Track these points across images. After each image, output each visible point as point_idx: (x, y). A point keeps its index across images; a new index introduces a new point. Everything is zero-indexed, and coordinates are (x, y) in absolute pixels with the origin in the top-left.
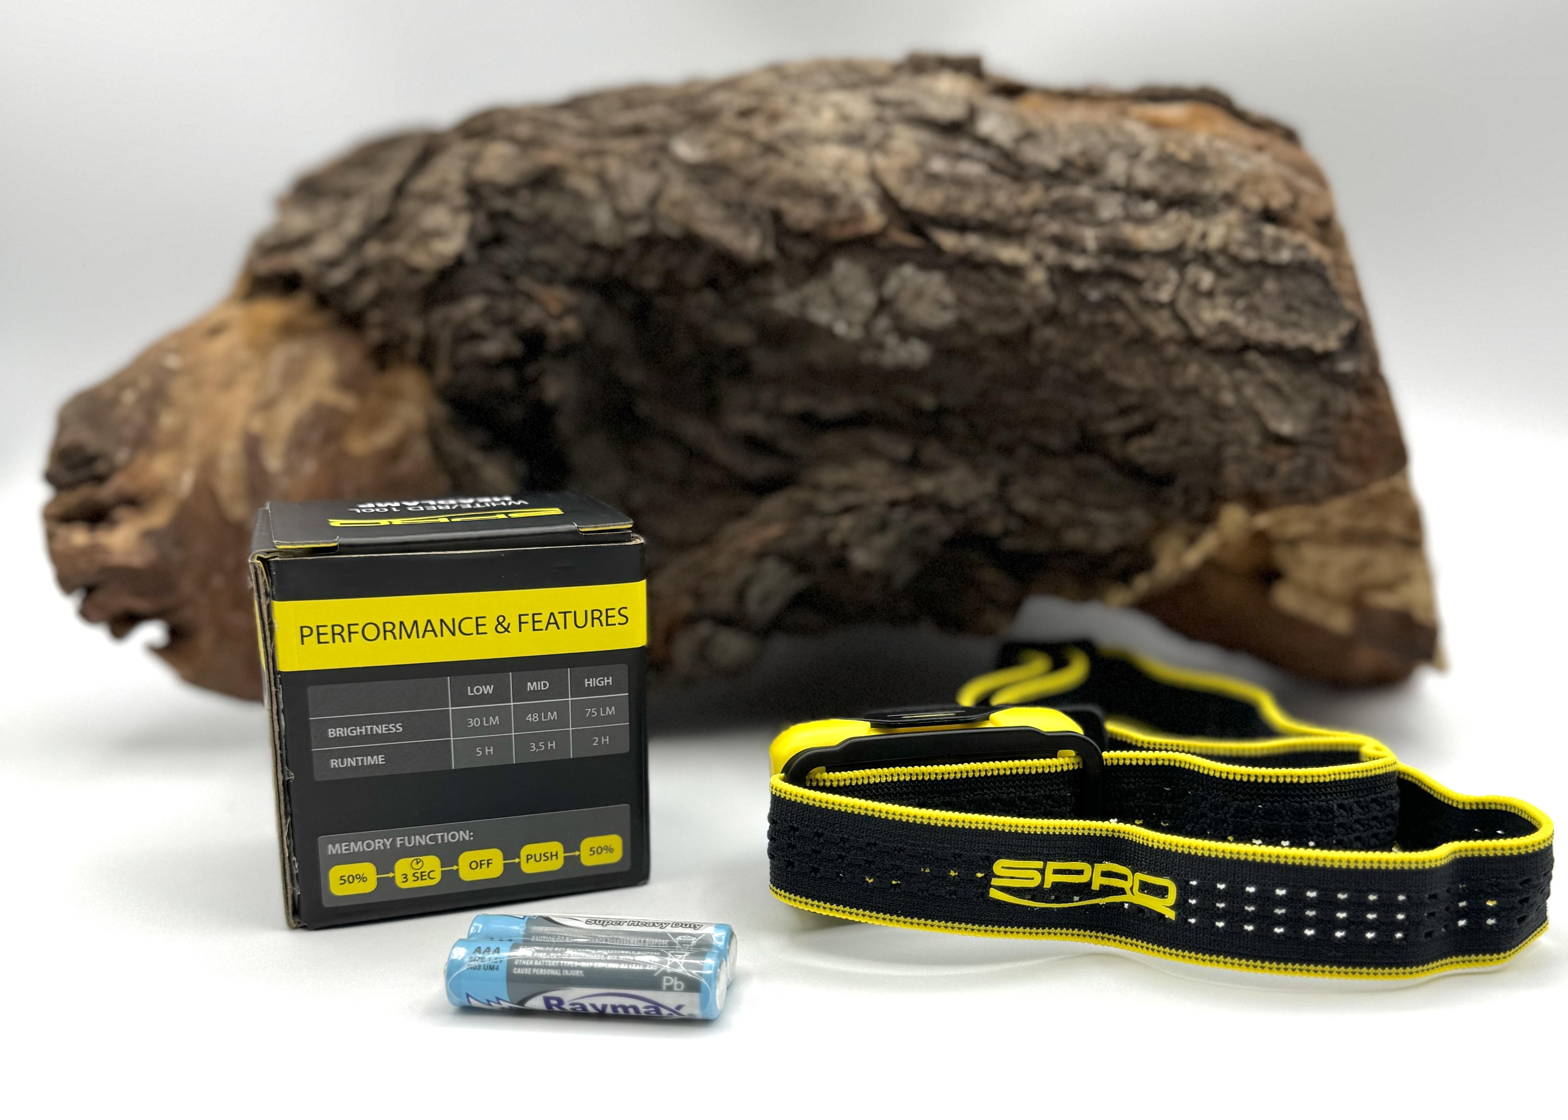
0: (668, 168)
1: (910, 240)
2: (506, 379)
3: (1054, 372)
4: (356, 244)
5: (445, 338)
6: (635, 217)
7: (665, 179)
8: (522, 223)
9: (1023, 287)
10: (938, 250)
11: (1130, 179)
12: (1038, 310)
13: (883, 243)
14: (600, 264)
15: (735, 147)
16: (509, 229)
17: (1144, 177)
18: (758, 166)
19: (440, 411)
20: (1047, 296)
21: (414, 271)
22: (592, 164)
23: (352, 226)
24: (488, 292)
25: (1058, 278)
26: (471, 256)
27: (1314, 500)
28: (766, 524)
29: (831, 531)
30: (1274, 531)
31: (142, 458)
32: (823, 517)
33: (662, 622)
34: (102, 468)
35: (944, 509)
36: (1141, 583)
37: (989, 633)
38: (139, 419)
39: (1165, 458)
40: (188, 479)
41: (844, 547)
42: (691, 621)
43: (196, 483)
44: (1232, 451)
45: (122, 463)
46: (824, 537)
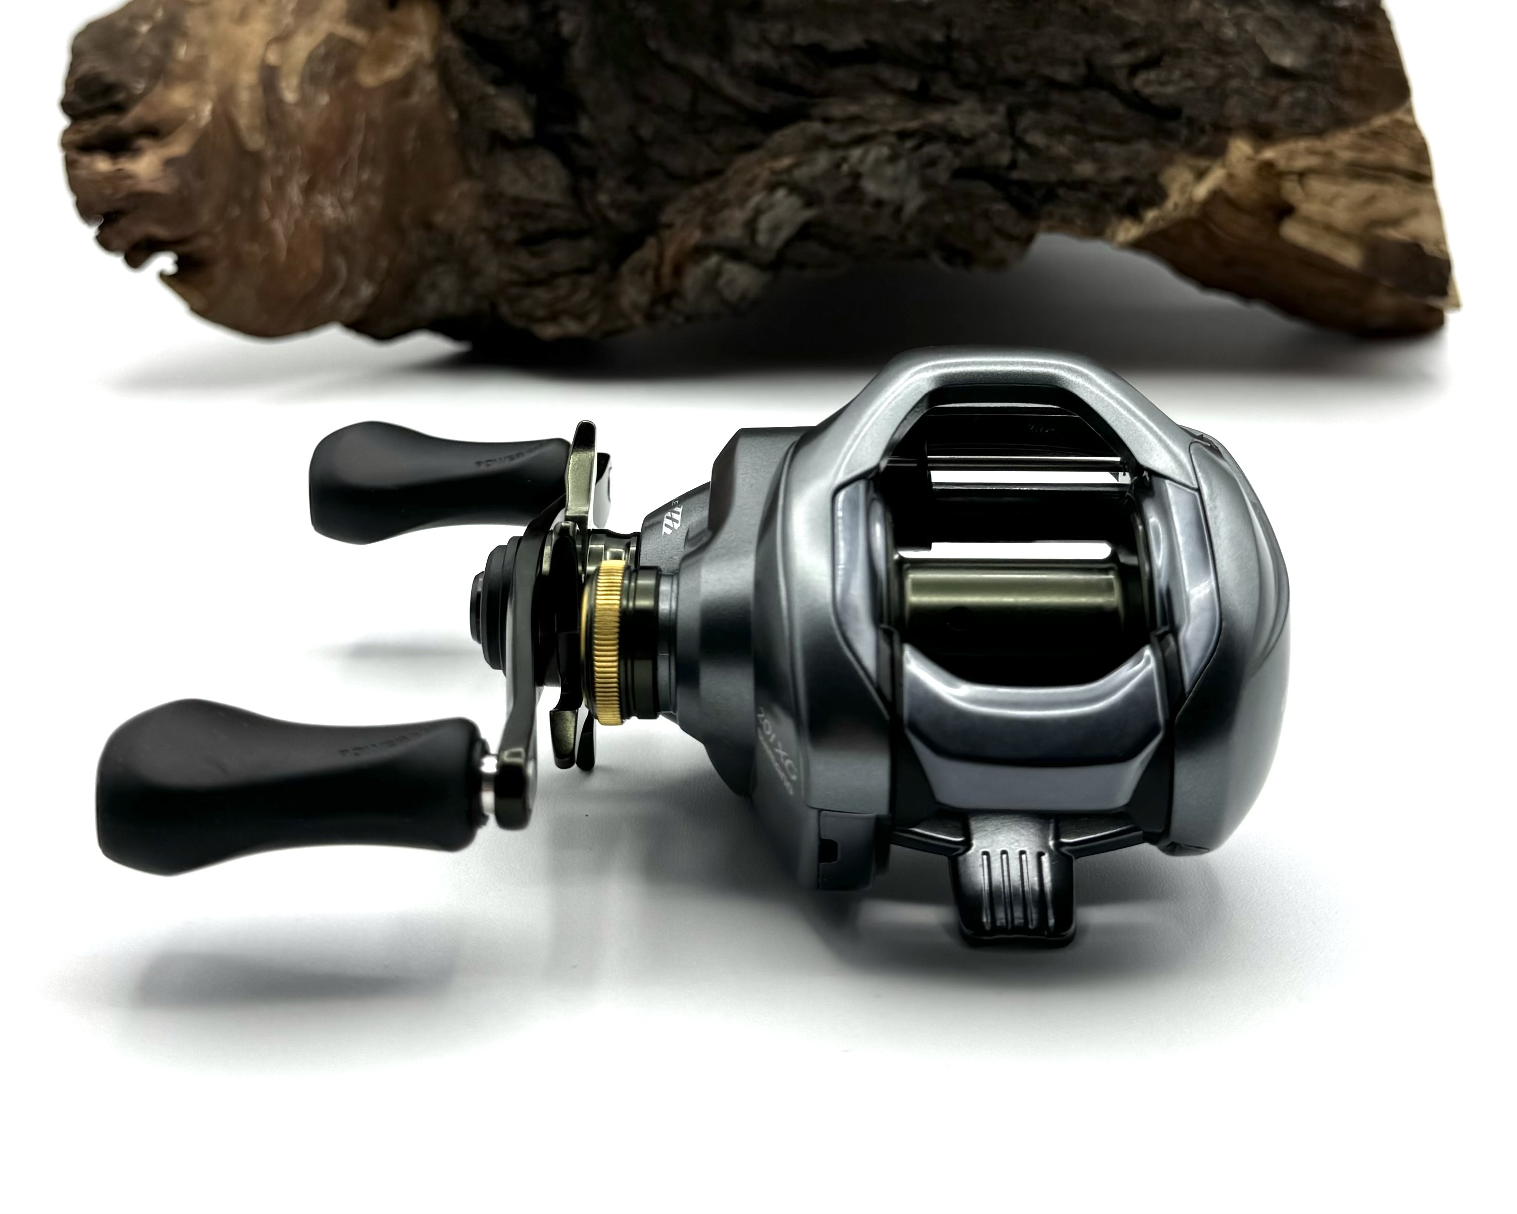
27: (1319, 133)
28: (776, 155)
29: (844, 159)
30: (1282, 164)
31: (159, 89)
32: (835, 146)
33: (671, 251)
34: (120, 97)
35: (954, 139)
36: (1151, 215)
37: (1000, 264)
38: (155, 50)
39: (1170, 90)
40: (207, 110)
41: (856, 176)
42: (701, 252)
43: (214, 112)
44: (1235, 83)
45: (139, 92)
46: (838, 166)
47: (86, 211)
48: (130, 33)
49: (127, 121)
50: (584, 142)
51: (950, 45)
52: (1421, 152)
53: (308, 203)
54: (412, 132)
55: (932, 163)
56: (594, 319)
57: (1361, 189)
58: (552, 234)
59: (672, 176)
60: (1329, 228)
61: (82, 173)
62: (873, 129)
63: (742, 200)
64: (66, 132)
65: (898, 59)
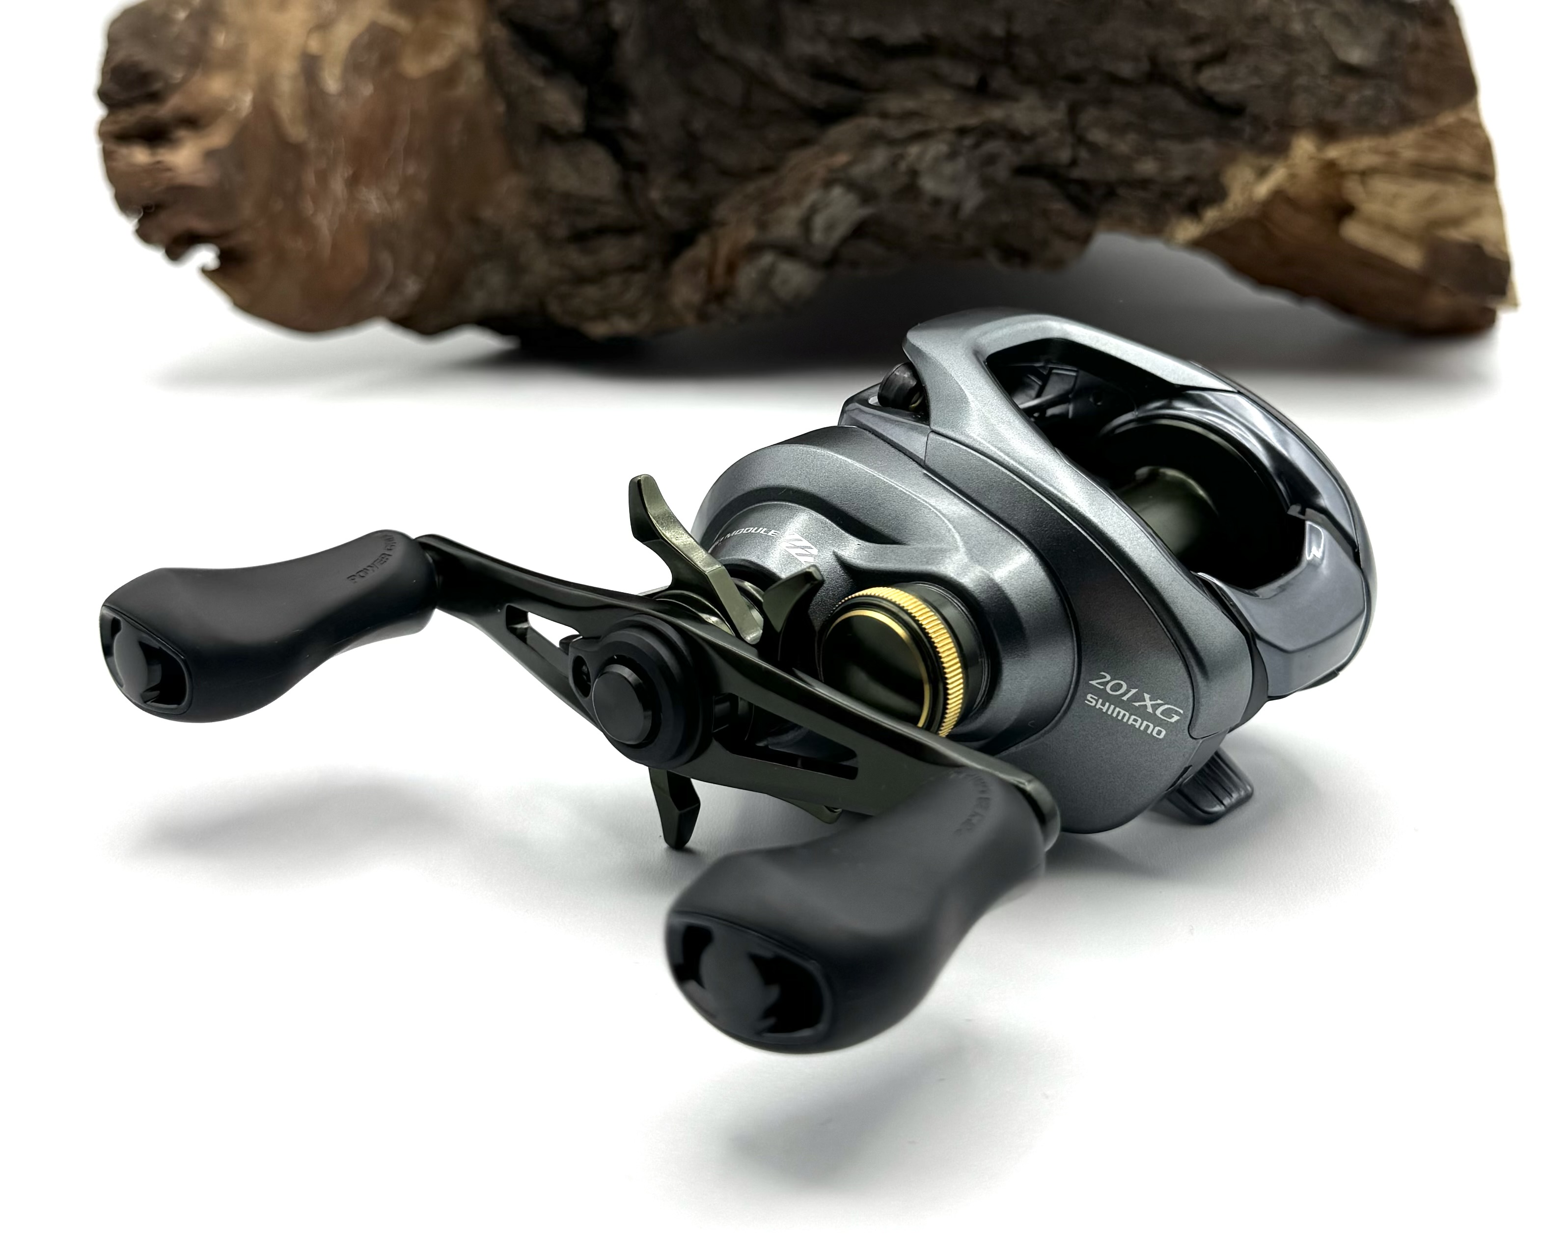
27: (1385, 131)
28: (832, 150)
29: (901, 157)
30: (1344, 163)
31: (197, 78)
32: (892, 142)
33: (724, 250)
34: (157, 86)
35: (1014, 136)
36: (1211, 215)
37: (1058, 264)
38: (192, 36)
39: (1236, 87)
40: (246, 101)
41: (914, 173)
42: (754, 250)
43: (255, 103)
44: (1302, 80)
45: (178, 81)
46: (894, 163)
47: (124, 202)
48: (166, 20)
49: (165, 110)
50: (633, 135)
51: (1011, 39)
52: (1485, 151)
53: (352, 198)
54: (457, 125)
55: (991, 160)
56: (645, 318)
57: (1424, 189)
58: (601, 231)
59: (725, 172)
60: (1389, 228)
61: (120, 165)
62: (933, 125)
63: (797, 197)
64: (103, 123)
65: (957, 53)
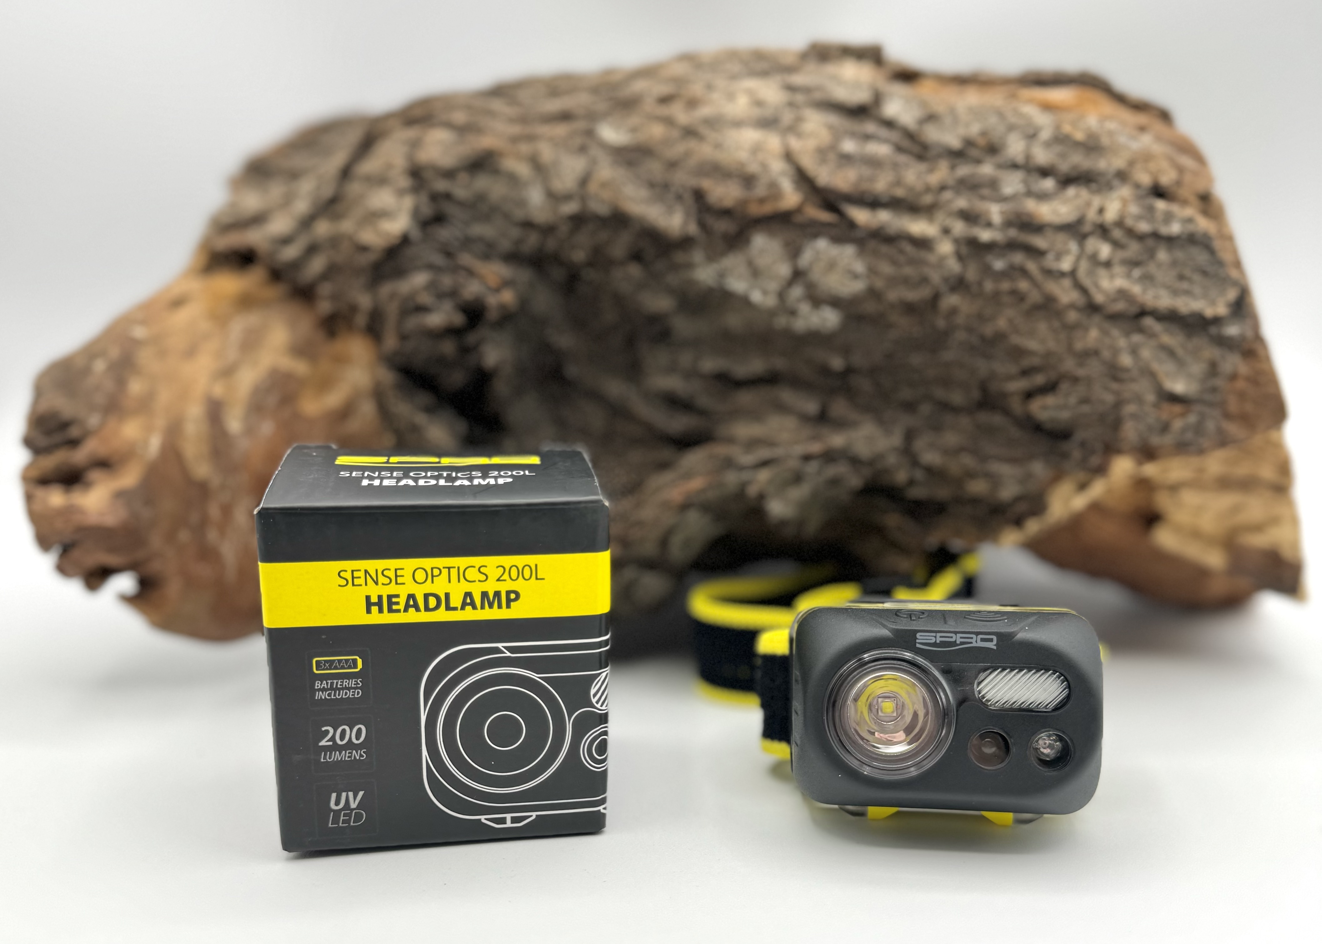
0: (596, 152)
1: (825, 216)
2: (448, 347)
3: (961, 336)
4: (307, 222)
5: (392, 311)
6: (567, 197)
7: (594, 162)
8: (461, 204)
9: (931, 258)
10: (852, 225)
11: (1028, 157)
12: (946, 280)
13: (798, 219)
14: (532, 241)
15: (657, 131)
16: (450, 209)
17: (1042, 156)
18: (679, 149)
19: (387, 376)
20: (954, 266)
21: (363, 249)
22: (524, 148)
23: (302, 206)
24: (430, 267)
25: (964, 250)
26: (416, 234)
27: (1202, 452)
29: (751, 480)
30: (1157, 478)
31: (112, 423)
32: (741, 468)
34: (75, 431)
35: (854, 461)
36: (1032, 525)
38: (109, 386)
39: (1066, 414)
40: (155, 444)
41: (761, 498)
43: (163, 446)
44: (1130, 408)
45: (94, 426)
47: (45, 540)
48: (87, 370)
49: (81, 455)
51: (849, 372)
52: (1284, 467)
57: (1229, 499)
60: (1197, 534)
61: (40, 507)
62: (777, 452)
64: (27, 468)
